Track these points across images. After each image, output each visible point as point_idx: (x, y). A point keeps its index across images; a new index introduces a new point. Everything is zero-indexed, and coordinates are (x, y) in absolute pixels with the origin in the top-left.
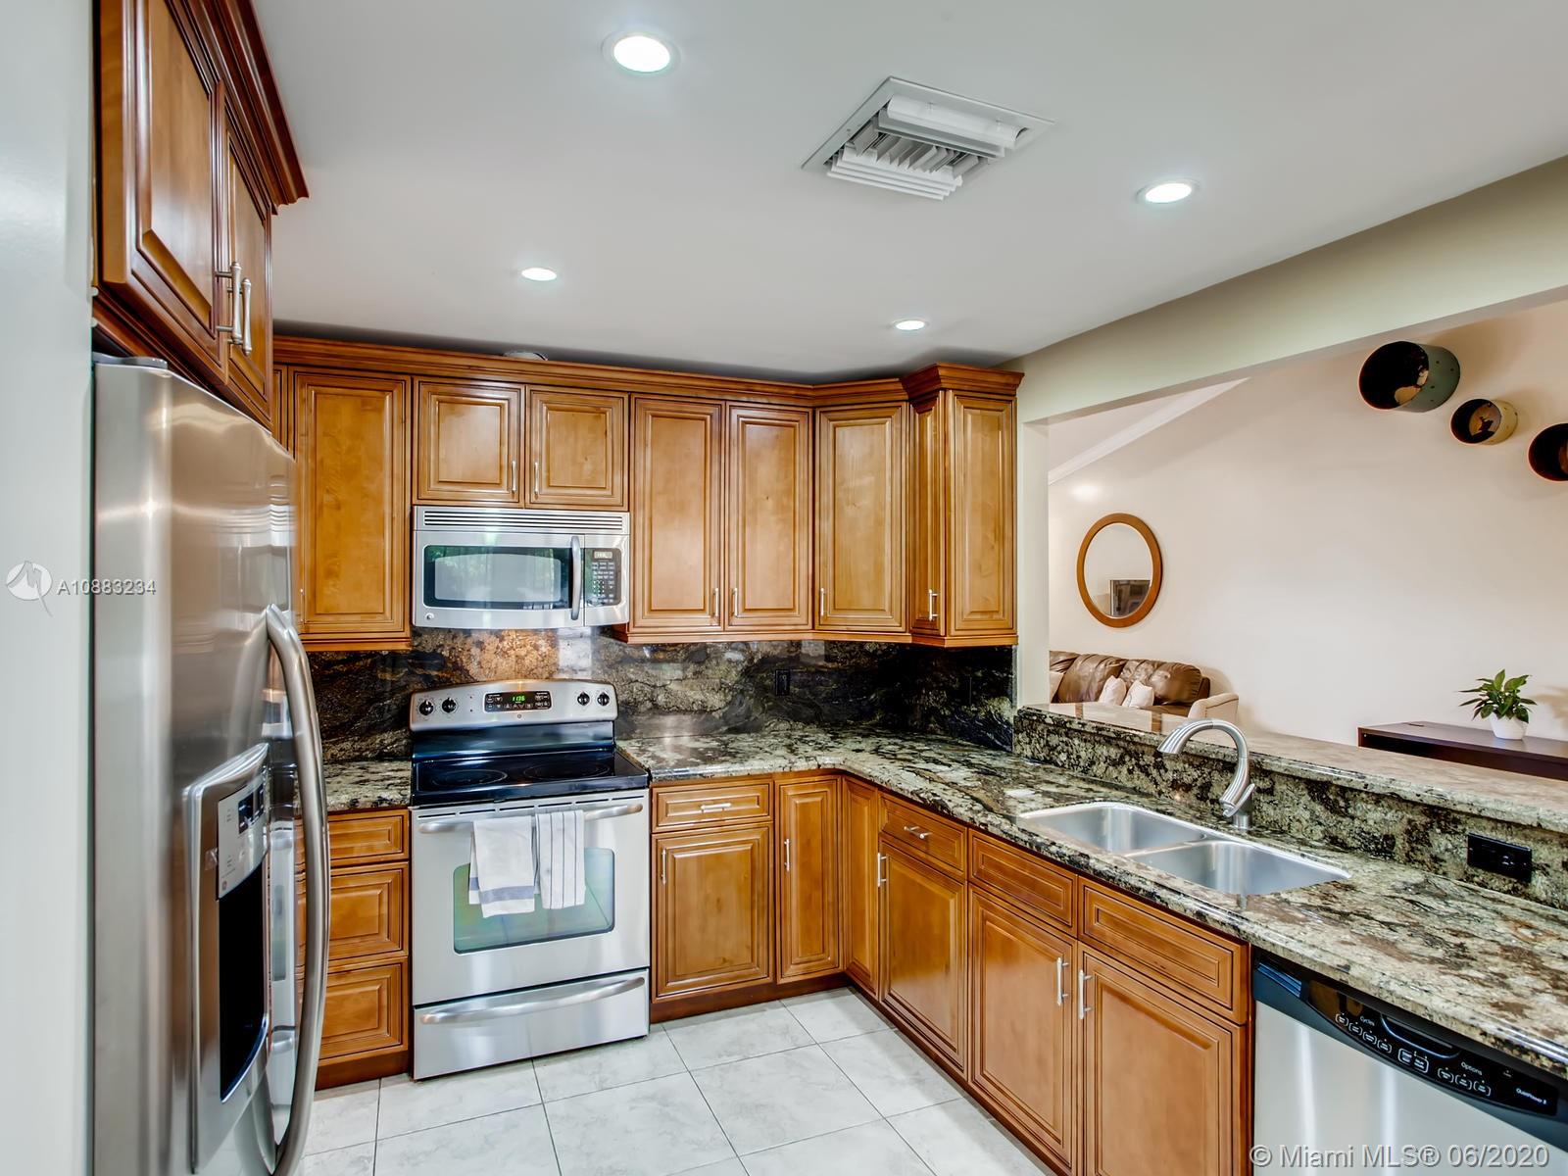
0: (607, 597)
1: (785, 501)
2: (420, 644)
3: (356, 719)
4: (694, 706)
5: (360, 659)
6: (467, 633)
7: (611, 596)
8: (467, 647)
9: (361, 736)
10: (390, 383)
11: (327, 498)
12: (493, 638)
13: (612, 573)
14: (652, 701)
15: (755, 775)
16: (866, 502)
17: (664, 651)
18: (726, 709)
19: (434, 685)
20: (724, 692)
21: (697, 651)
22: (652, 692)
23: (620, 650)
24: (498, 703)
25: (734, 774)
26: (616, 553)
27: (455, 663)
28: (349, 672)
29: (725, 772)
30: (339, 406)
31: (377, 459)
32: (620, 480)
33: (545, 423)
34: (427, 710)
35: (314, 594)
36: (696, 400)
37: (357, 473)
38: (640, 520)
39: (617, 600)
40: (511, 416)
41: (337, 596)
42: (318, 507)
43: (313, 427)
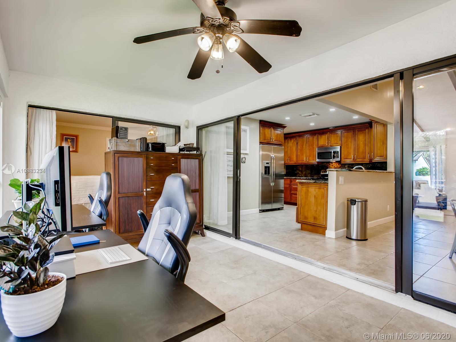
1: (364, 142)
2: (323, 164)
5: (317, 165)
10: (315, 135)
13: (338, 154)
26: (338, 152)
28: (316, 167)
30: (311, 138)
31: (314, 143)
32: (340, 142)
33: (331, 136)
34: (322, 172)
35: (309, 159)
36: (350, 129)
37: (312, 145)
38: (343, 147)
39: (338, 158)
40: (327, 136)
41: (311, 158)
42: (309, 149)
43: (309, 141)
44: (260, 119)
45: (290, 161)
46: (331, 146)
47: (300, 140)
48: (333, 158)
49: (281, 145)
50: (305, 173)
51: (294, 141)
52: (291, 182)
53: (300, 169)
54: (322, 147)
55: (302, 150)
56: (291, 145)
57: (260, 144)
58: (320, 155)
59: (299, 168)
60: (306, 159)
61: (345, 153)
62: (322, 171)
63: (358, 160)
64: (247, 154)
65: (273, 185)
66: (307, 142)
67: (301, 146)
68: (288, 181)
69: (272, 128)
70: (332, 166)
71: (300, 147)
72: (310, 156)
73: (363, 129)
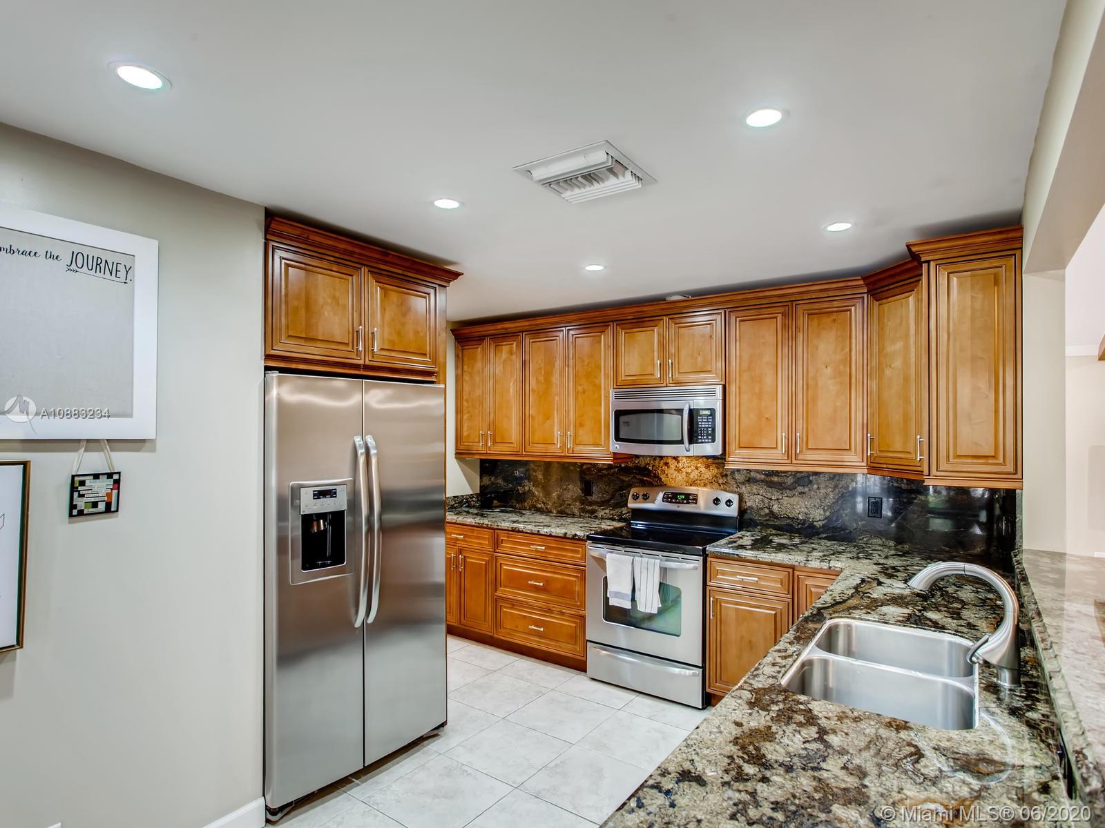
0: (707, 438)
1: (842, 367)
2: (639, 462)
3: (611, 498)
4: (800, 516)
5: (613, 468)
6: (661, 458)
7: (710, 437)
8: (661, 465)
9: (613, 507)
10: (604, 328)
11: (580, 388)
12: (674, 461)
13: (710, 423)
14: (769, 508)
15: (776, 563)
16: (898, 363)
17: (778, 476)
18: (825, 521)
19: (643, 484)
20: (824, 509)
21: (802, 477)
22: (769, 503)
23: (747, 473)
24: (669, 498)
25: (761, 559)
26: (713, 411)
27: (655, 474)
28: (608, 474)
29: (754, 557)
30: (584, 343)
31: (599, 367)
32: (719, 365)
33: (678, 336)
34: (636, 498)
35: (576, 435)
36: (770, 305)
37: (591, 375)
38: (732, 389)
39: (713, 440)
40: (659, 335)
41: (584, 435)
42: (577, 393)
43: (574, 355)
44: (267, 206)
45: (495, 442)
46: (678, 383)
47: (535, 350)
48: (691, 442)
49: (430, 374)
50: (559, 497)
51: (511, 353)
52: (496, 543)
53: (540, 477)
54: (634, 384)
55: (545, 394)
56: (499, 369)
57: (267, 369)
58: (625, 422)
59: (535, 471)
60: (564, 435)
61: (745, 421)
62: (633, 491)
63: (811, 456)
64: (137, 444)
65: (371, 619)
66: (566, 358)
67: (541, 378)
68: (484, 539)
69: (365, 270)
70: (678, 470)
71: (538, 382)
72: (580, 425)
73: (836, 304)
